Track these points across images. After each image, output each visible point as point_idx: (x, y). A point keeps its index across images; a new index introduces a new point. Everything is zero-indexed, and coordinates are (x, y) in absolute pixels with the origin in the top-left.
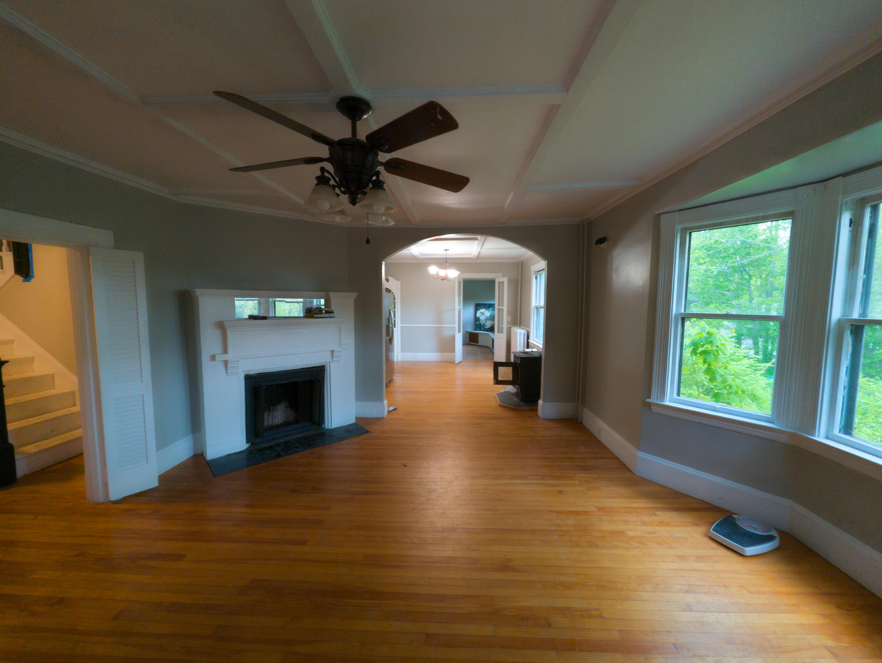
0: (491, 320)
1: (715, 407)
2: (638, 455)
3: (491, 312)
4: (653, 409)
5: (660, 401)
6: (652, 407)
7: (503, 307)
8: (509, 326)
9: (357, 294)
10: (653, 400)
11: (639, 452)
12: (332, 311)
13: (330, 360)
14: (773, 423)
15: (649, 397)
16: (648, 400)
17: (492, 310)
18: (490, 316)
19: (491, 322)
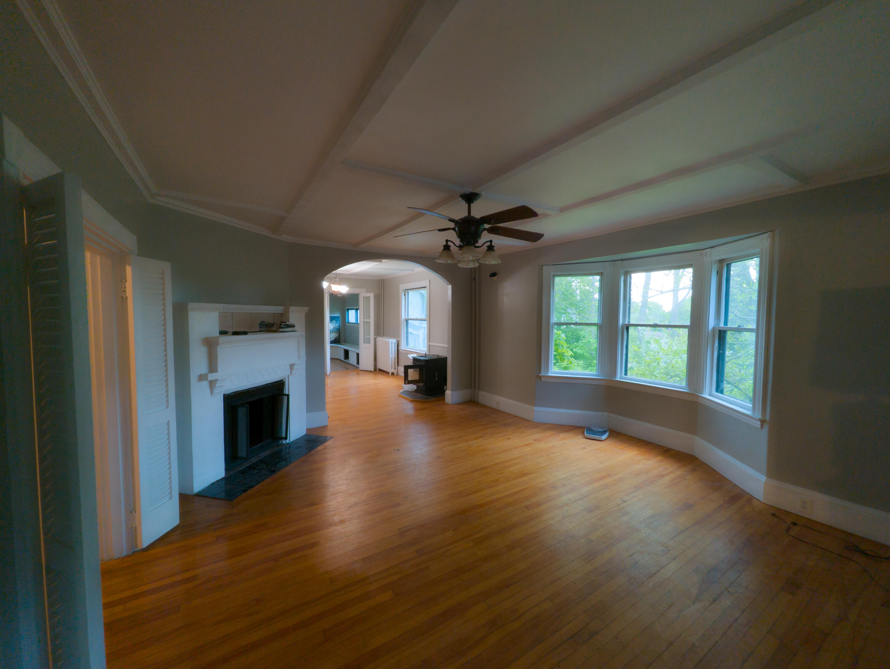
0: (334, 332)
1: (573, 373)
2: (535, 409)
3: (334, 324)
4: (543, 379)
5: (546, 374)
6: (542, 378)
7: (370, 319)
8: (375, 337)
9: (308, 308)
10: (542, 374)
11: (535, 407)
12: (294, 325)
13: (289, 374)
14: (599, 376)
15: (540, 373)
16: (540, 374)
17: (335, 322)
18: (333, 329)
19: (334, 335)
